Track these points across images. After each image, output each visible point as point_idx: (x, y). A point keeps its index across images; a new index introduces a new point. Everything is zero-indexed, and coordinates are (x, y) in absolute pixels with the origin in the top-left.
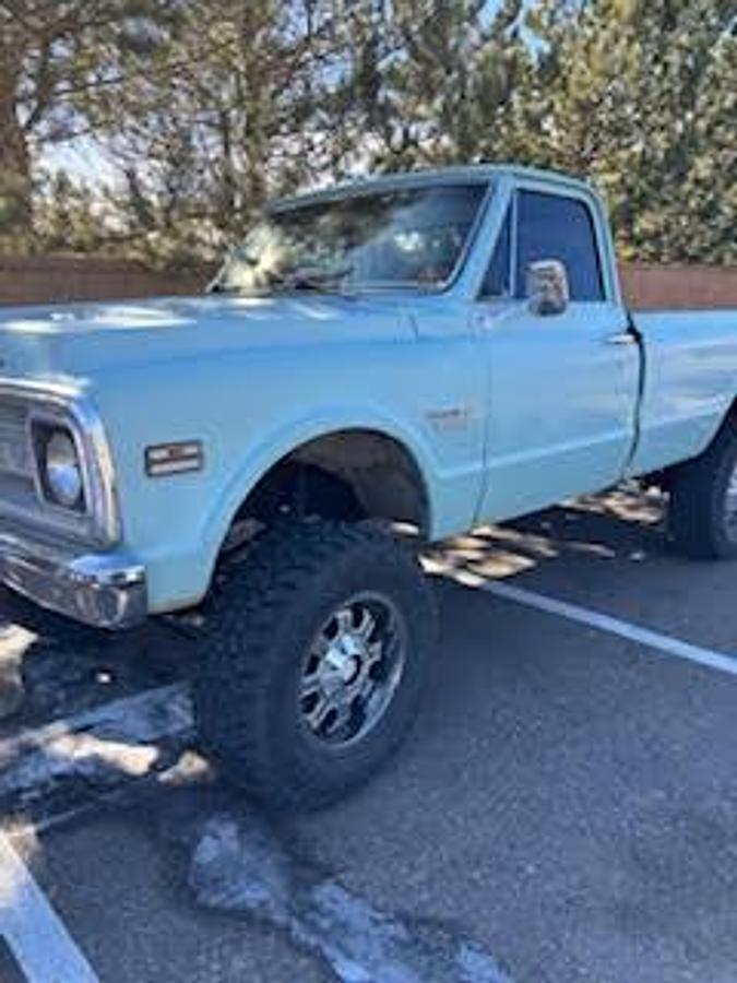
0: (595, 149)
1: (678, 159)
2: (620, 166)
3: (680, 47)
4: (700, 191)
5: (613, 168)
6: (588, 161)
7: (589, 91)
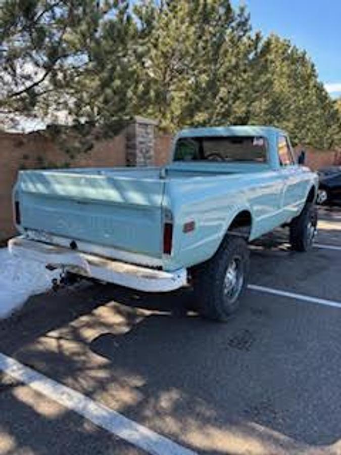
0: (171, 80)
1: (212, 86)
2: (185, 89)
3: (210, 33)
4: (221, 104)
5: (181, 89)
6: (169, 85)
7: (168, 47)
